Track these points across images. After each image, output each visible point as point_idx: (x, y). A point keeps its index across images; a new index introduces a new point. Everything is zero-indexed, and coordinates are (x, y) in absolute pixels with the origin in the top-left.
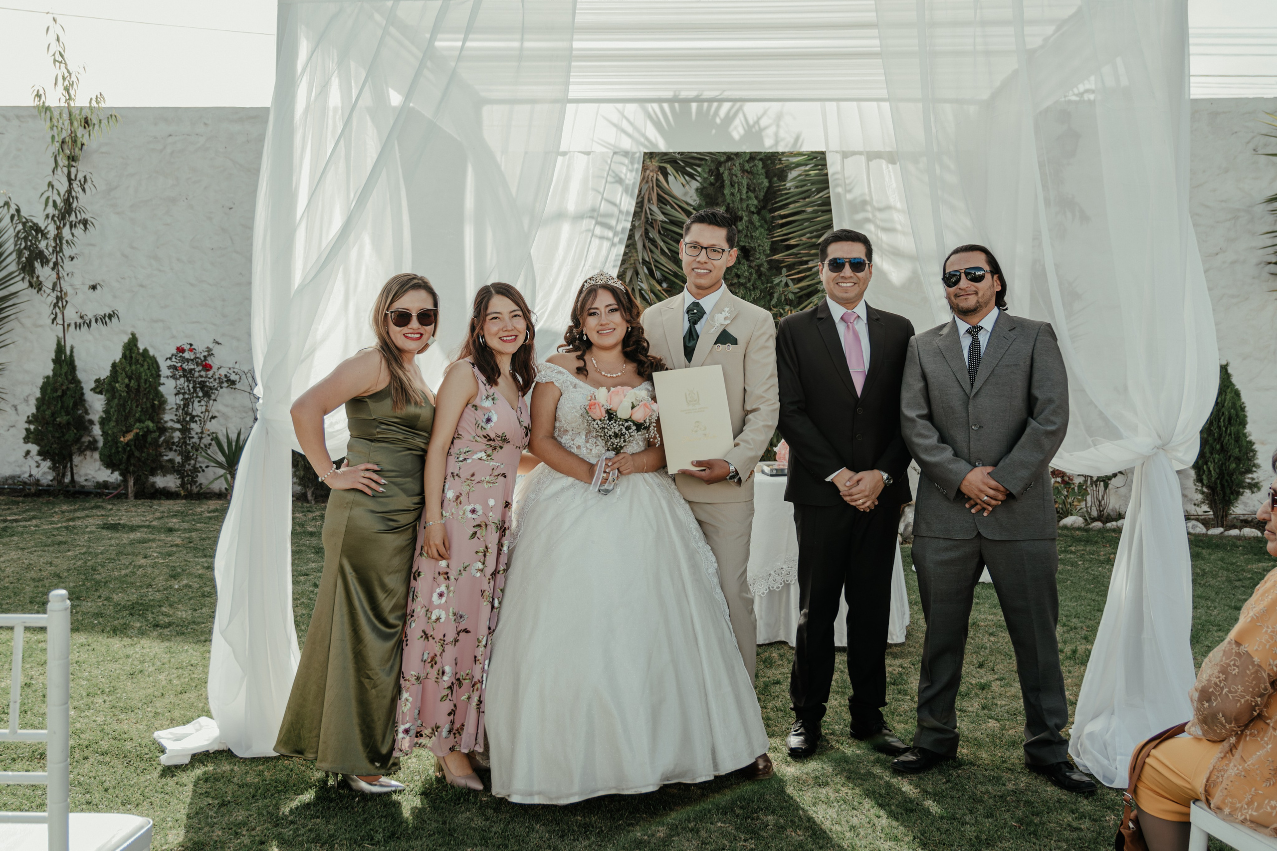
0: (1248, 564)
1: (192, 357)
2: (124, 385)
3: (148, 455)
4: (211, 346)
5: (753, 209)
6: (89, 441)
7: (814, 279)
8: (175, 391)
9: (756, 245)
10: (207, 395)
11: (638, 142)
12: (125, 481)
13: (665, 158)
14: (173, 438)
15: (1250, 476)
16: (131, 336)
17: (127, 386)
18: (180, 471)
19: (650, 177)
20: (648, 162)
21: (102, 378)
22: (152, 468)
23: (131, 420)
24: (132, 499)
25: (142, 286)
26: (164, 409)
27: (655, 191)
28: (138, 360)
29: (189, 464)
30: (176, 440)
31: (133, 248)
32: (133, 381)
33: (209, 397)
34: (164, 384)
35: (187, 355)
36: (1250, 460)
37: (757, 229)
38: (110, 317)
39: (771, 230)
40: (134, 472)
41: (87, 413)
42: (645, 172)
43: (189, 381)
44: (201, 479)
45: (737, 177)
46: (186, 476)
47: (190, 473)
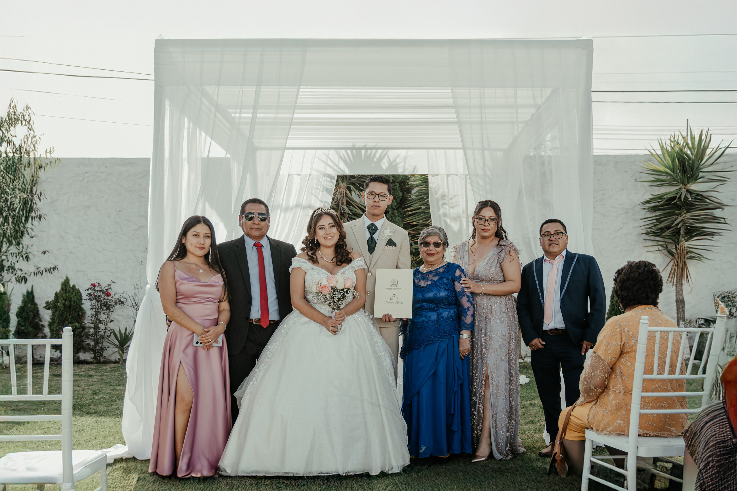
1: (100, 289)
2: (62, 304)
4: (110, 284)
5: (394, 207)
6: (42, 336)
8: (90, 307)
10: (108, 309)
11: (335, 170)
13: (350, 182)
14: (89, 332)
16: (65, 278)
17: (64, 304)
18: (93, 350)
19: (342, 192)
20: (341, 184)
21: (49, 301)
22: (78, 349)
23: (66, 323)
25: (71, 252)
26: (85, 317)
27: (345, 199)
28: (70, 291)
29: (99, 346)
30: (91, 333)
31: (66, 232)
32: (67, 302)
33: (110, 310)
34: (84, 304)
35: (96, 289)
37: (396, 217)
38: (54, 269)
39: (403, 218)
41: (41, 321)
42: (340, 189)
43: (98, 302)
44: (105, 354)
46: (97, 353)
47: (99, 350)
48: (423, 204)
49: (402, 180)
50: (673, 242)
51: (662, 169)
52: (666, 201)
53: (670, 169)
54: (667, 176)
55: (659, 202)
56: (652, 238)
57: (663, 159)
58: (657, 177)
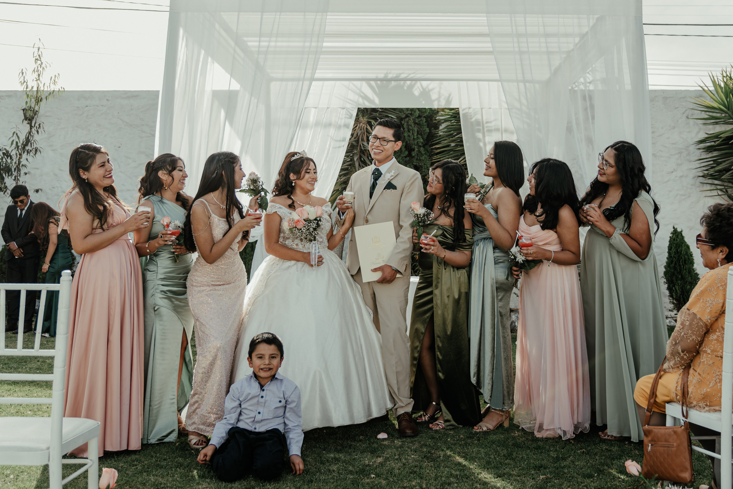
5: (420, 144)
9: (423, 164)
13: (371, 116)
19: (363, 127)
20: (361, 119)
31: (60, 170)
39: (431, 156)
42: (360, 124)
45: (411, 126)
48: (453, 141)
49: (429, 115)
50: (732, 185)
51: (716, 105)
52: (722, 141)
53: (724, 106)
54: (722, 113)
55: (714, 142)
56: (710, 181)
57: (716, 95)
58: (711, 114)
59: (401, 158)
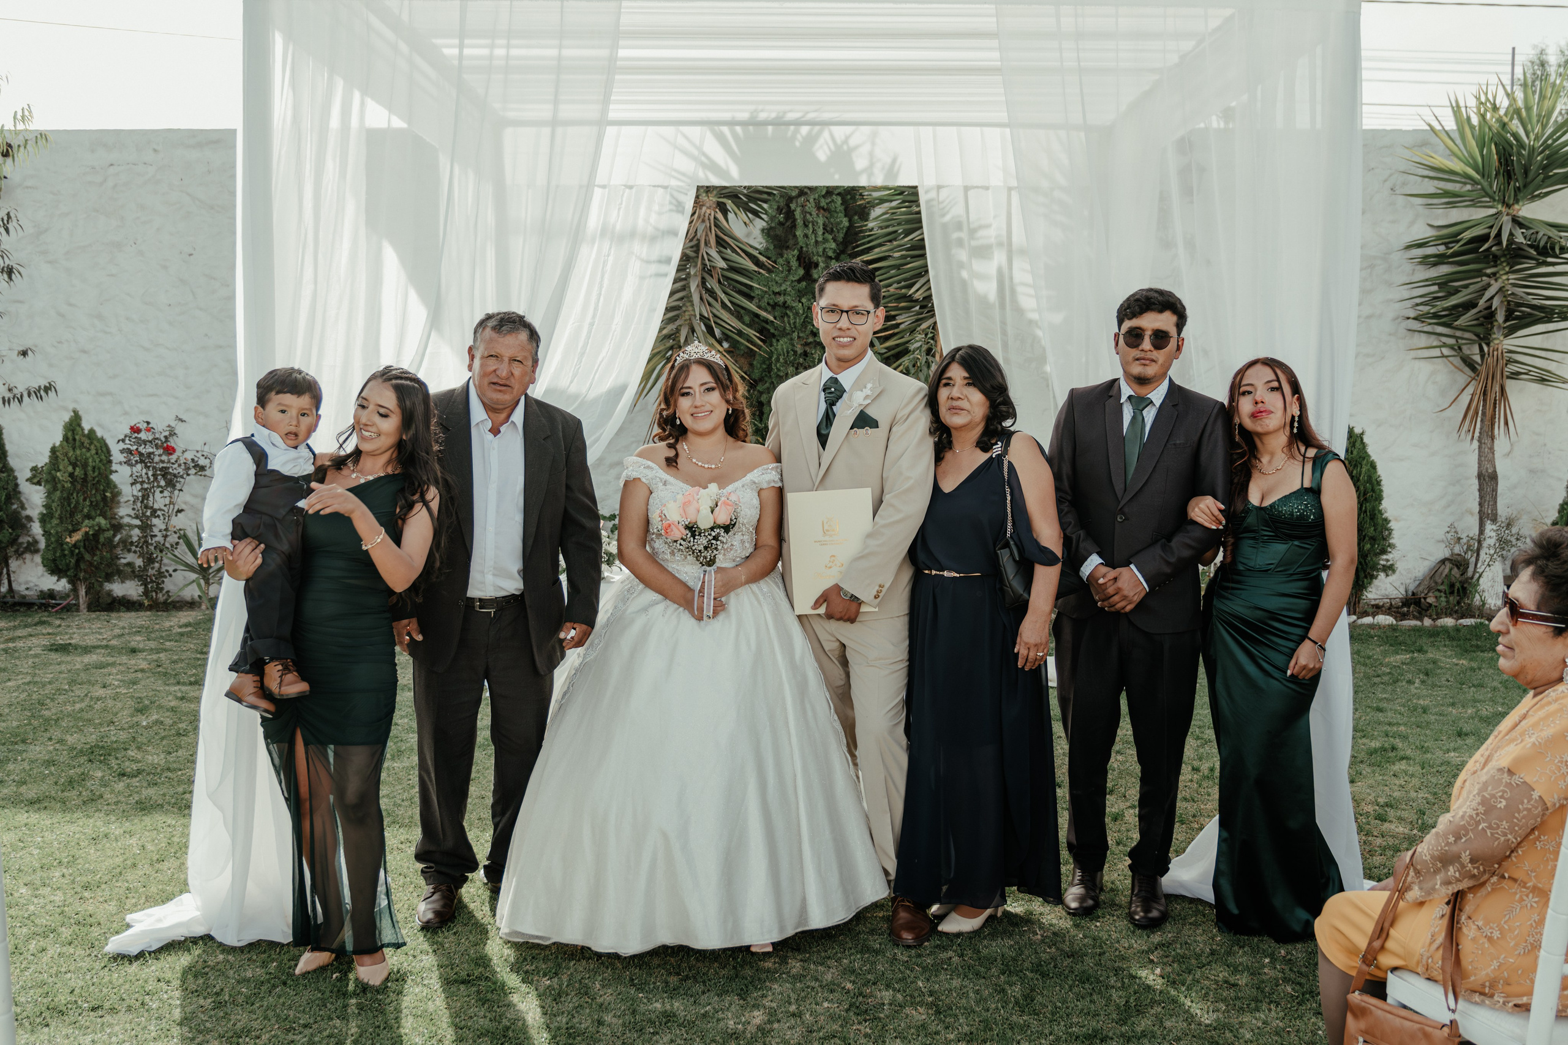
0: (1385, 657)
1: (150, 438)
2: (67, 474)
3: (102, 558)
4: (173, 425)
5: (830, 254)
6: (28, 542)
7: (903, 337)
8: (131, 480)
10: (171, 484)
12: (75, 590)
13: (724, 192)
14: (131, 537)
15: (1385, 557)
16: (72, 414)
17: (71, 475)
18: (142, 576)
19: (707, 215)
20: (703, 197)
21: (39, 466)
22: (107, 574)
23: (79, 517)
24: (85, 611)
25: (84, 352)
26: (119, 502)
27: (713, 232)
28: (83, 443)
29: (153, 568)
30: (135, 539)
31: (70, 305)
32: (78, 470)
33: (174, 486)
34: (116, 471)
35: (143, 436)
36: (1384, 539)
38: (47, 389)
40: (85, 579)
41: (23, 507)
42: (700, 209)
43: (147, 467)
44: (168, 585)
45: (811, 215)
46: (150, 583)
47: (154, 578)
50: (1474, 338)
51: (1458, 166)
52: (1465, 245)
53: (1475, 166)
54: (1465, 184)
55: (1448, 246)
56: (1431, 329)
57: (1459, 141)
58: (1444, 185)
59: (788, 283)
